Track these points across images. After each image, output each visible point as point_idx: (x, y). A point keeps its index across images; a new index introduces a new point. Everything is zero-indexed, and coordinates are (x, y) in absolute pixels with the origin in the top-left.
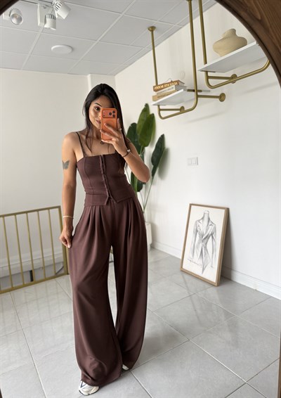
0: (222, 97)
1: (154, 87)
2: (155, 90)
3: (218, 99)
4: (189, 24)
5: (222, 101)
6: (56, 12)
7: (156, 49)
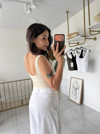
0: (95, 39)
1: (68, 35)
2: (68, 36)
3: (93, 40)
4: (83, 9)
5: (95, 40)
6: (32, 6)
7: (69, 20)
